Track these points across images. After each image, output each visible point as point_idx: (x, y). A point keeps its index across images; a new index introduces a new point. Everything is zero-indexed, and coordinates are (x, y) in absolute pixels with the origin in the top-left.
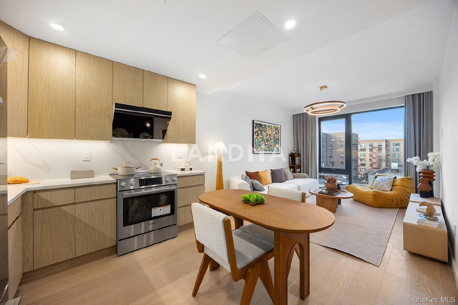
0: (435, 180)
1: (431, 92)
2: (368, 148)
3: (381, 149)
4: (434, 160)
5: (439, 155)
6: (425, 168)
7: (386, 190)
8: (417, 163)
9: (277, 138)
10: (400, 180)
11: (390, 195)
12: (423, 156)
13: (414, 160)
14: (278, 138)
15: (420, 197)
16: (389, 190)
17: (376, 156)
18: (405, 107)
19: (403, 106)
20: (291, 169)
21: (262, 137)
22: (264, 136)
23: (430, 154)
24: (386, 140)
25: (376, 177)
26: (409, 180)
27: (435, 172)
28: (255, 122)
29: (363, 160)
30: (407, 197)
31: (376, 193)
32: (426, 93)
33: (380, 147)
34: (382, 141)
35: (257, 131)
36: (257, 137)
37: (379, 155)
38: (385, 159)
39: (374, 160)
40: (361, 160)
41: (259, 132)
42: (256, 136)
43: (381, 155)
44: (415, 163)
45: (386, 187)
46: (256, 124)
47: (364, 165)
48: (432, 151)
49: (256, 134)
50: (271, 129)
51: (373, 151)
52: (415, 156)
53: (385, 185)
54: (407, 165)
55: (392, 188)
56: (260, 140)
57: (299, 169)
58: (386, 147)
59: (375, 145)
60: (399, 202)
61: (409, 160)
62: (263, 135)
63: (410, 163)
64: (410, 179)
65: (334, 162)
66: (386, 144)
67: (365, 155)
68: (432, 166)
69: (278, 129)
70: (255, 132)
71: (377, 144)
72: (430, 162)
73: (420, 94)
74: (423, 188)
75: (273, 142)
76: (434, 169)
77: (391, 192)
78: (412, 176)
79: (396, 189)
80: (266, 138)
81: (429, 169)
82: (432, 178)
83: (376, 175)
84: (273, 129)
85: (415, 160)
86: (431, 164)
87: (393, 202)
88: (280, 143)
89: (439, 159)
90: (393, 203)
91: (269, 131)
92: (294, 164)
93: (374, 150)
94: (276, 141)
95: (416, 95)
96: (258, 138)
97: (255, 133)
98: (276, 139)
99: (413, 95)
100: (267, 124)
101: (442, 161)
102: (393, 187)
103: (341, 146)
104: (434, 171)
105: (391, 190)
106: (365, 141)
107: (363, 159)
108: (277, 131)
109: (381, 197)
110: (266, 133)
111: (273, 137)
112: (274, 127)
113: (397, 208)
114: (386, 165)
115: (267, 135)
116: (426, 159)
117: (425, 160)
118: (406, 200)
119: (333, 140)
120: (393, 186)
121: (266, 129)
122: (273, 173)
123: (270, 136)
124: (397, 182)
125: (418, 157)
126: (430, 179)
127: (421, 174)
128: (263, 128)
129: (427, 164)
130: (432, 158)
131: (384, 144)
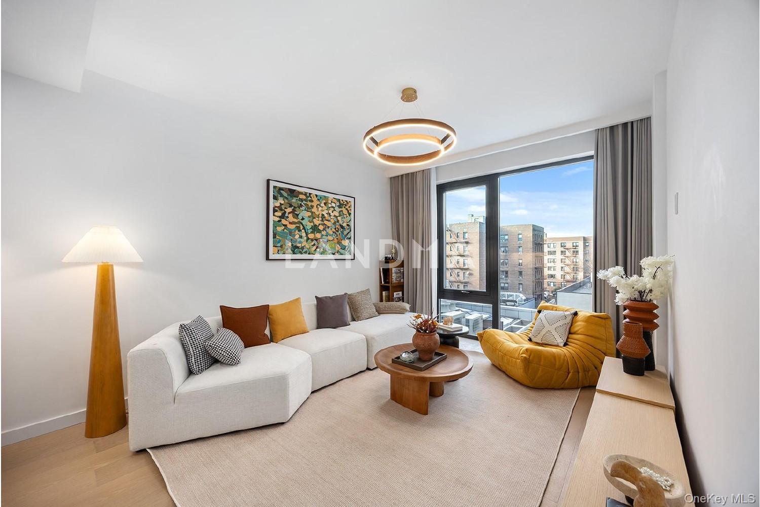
0: (656, 326)
1: (649, 119)
2: (559, 249)
3: (577, 252)
4: (654, 277)
5: (667, 263)
6: (636, 296)
7: (555, 343)
8: (617, 282)
9: (345, 225)
10: (583, 321)
11: (562, 357)
12: (631, 268)
13: (612, 275)
14: (348, 225)
15: (624, 371)
16: (562, 345)
17: (570, 263)
18: (595, 157)
19: (591, 157)
20: (384, 293)
21: (296, 220)
22: (303, 219)
23: (645, 262)
24: (584, 237)
25: (539, 312)
26: (604, 321)
27: (656, 307)
28: (272, 184)
29: (552, 269)
30: (597, 362)
31: (530, 356)
32: (639, 122)
33: (575, 248)
34: (578, 238)
35: (280, 208)
36: (279, 221)
37: (574, 260)
38: (583, 267)
39: (567, 269)
40: (549, 268)
41: (289, 210)
42: (278, 219)
43: (577, 260)
44: (613, 281)
45: (557, 336)
46: (277, 189)
47: (552, 276)
48: (650, 253)
49: (276, 214)
50: (325, 204)
51: (565, 254)
52: (617, 264)
53: (554, 333)
54: (599, 287)
55: (568, 338)
56: (293, 227)
57: (401, 293)
58: (584, 248)
59: (569, 245)
60: (580, 374)
61: (601, 275)
62: (300, 217)
63: (604, 282)
64: (605, 319)
65: (508, 271)
66: (584, 243)
67: (555, 260)
68: (651, 291)
69: (349, 205)
70: (274, 209)
71: (572, 244)
72: (645, 281)
73: (625, 125)
74: (630, 350)
75: (331, 233)
76: (654, 297)
77: (565, 350)
78: (610, 312)
79: (576, 341)
80: (312, 224)
81: (644, 297)
82: (650, 322)
83: (541, 307)
84: (333, 205)
85: (614, 274)
86: (649, 286)
87: (569, 373)
88: (352, 238)
89: (666, 275)
90: (569, 378)
91: (320, 208)
92: (388, 283)
93: (568, 254)
94: (342, 232)
95: (618, 128)
96: (284, 222)
97: (275, 211)
98: (342, 227)
99: (612, 128)
100: (314, 192)
101: (674, 278)
102: (570, 335)
103: (519, 247)
104: (655, 302)
105: (565, 344)
106: (555, 239)
107: (551, 267)
108: (344, 209)
109: (542, 363)
110: (312, 213)
111: (333, 221)
112: (335, 201)
113: (577, 388)
114: (585, 277)
115: (313, 216)
116: (638, 274)
117: (635, 277)
118: (596, 368)
119: (506, 237)
120: (570, 333)
121: (310, 204)
122: (321, 303)
123: (322, 220)
124: (578, 326)
125: (620, 269)
126: (646, 326)
127: (627, 311)
128: (302, 200)
129: (639, 286)
130: (650, 271)
131: (581, 244)
